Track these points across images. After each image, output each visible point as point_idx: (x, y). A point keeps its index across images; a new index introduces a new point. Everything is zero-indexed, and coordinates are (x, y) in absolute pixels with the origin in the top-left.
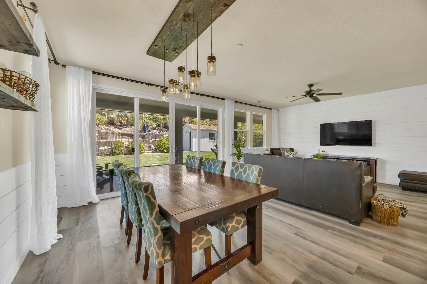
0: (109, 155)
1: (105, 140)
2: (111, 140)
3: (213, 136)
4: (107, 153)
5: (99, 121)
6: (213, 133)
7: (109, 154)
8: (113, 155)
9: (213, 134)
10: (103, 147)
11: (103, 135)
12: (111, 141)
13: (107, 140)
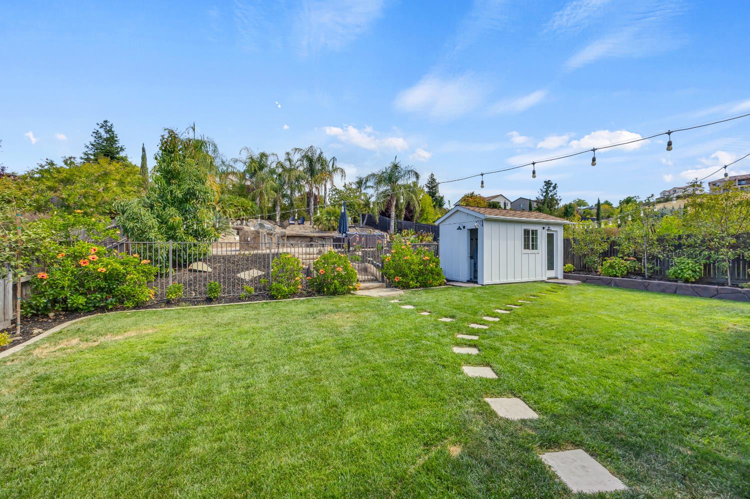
1: (253, 252)
2: (268, 251)
3: (533, 238)
4: (256, 291)
6: (532, 231)
7: (263, 293)
8: (273, 297)
9: (533, 234)
10: (247, 272)
11: (249, 239)
12: (268, 255)
13: (257, 251)
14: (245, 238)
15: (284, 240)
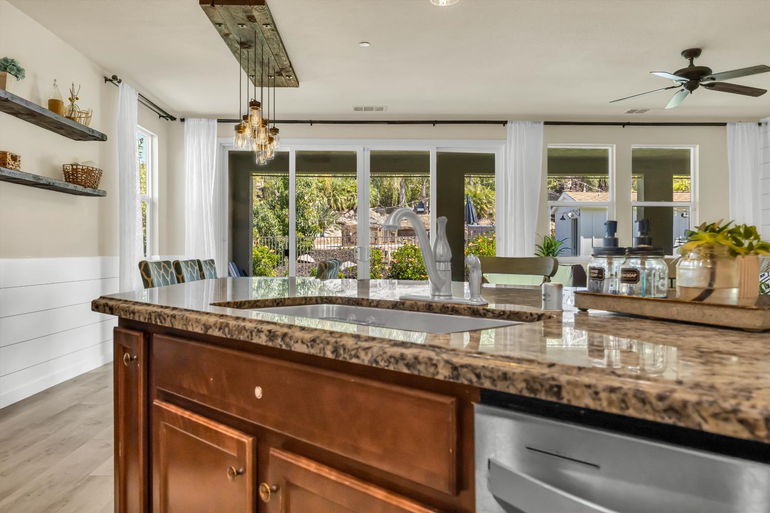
14: (347, 233)
15: (394, 234)
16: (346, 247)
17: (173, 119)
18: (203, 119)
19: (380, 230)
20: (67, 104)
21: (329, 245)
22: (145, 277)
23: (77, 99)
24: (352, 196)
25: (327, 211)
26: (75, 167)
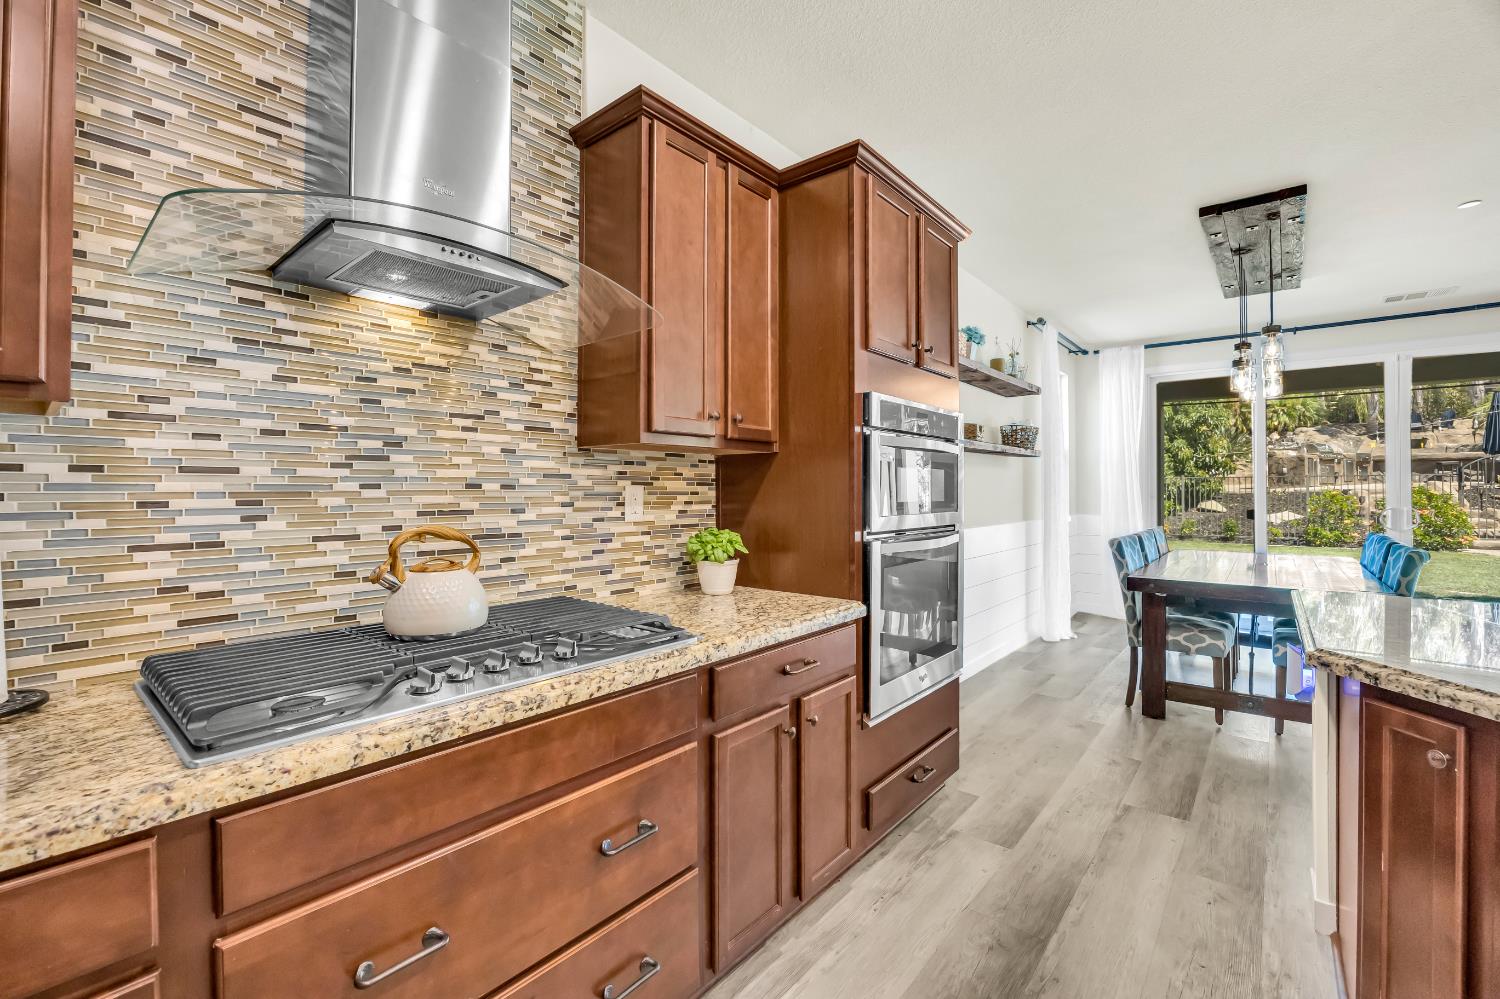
0: (1295, 543)
1: (1291, 490)
4: (1286, 535)
5: (1289, 415)
7: (1296, 538)
8: (1308, 543)
10: (1279, 514)
11: (1285, 470)
12: (1305, 494)
13: (1298, 489)
14: (1277, 468)
15: (1366, 468)
16: (1279, 490)
17: (1085, 352)
18: (1124, 348)
19: (1339, 463)
20: (1007, 359)
21: (1243, 486)
22: (1119, 557)
23: (1017, 354)
24: (1275, 412)
25: (1236, 437)
26: (1014, 428)
